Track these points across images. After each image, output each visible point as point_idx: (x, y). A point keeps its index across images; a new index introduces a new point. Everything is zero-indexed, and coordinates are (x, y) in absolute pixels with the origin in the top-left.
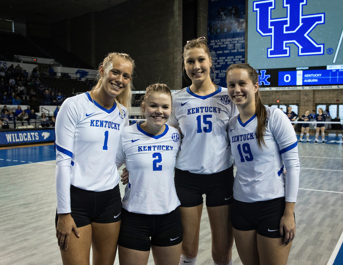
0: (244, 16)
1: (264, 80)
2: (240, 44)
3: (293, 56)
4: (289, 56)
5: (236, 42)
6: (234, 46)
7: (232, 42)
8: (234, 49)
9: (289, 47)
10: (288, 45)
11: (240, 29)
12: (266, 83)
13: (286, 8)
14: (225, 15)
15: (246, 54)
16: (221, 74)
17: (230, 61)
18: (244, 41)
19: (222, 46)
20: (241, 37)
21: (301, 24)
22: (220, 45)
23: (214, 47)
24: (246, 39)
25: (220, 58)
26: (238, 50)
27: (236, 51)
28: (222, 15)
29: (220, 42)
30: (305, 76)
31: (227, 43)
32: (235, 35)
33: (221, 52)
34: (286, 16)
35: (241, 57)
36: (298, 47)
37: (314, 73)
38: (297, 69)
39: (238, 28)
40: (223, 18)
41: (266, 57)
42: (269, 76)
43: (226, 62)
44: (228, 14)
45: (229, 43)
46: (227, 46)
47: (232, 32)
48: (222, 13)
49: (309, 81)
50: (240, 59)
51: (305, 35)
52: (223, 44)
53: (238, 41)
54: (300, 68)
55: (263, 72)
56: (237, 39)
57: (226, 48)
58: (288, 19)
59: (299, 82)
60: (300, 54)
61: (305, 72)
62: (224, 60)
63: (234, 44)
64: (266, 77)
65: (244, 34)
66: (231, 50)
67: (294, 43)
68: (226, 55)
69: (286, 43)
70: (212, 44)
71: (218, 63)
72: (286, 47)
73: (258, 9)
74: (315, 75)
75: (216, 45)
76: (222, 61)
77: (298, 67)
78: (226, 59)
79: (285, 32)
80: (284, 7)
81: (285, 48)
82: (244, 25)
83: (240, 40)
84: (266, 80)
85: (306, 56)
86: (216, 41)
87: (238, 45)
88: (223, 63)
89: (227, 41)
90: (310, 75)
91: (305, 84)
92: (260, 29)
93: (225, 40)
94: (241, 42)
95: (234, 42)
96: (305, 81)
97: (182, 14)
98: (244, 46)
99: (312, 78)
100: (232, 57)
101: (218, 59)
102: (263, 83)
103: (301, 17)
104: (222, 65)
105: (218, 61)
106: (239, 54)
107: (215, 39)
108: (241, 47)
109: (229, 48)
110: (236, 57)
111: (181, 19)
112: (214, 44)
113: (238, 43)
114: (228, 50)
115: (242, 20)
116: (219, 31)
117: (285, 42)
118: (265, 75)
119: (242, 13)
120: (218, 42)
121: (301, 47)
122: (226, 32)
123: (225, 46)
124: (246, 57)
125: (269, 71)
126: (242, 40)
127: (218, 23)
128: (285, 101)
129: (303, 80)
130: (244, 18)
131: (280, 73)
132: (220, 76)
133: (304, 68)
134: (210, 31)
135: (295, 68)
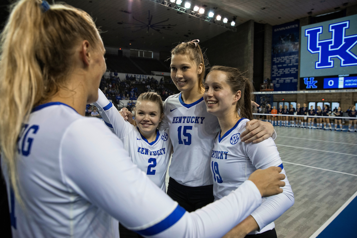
0: (298, 40)
1: (312, 84)
2: (295, 60)
3: (336, 67)
4: (333, 67)
5: (292, 58)
6: (291, 61)
7: (289, 59)
8: (290, 63)
9: (333, 60)
10: (332, 59)
11: (295, 49)
12: (314, 86)
13: (331, 32)
14: (284, 40)
15: (299, 66)
16: (281, 81)
17: (287, 72)
18: (298, 58)
19: (282, 61)
20: (295, 55)
21: (343, 43)
22: (280, 61)
23: (276, 62)
24: (299, 56)
25: (280, 70)
26: (293, 64)
27: (291, 64)
28: (282, 40)
29: (280, 58)
30: (346, 81)
31: (285, 59)
32: (291, 54)
33: (281, 66)
34: (331, 38)
35: (295, 68)
36: (341, 60)
37: (354, 79)
38: (339, 76)
39: (294, 48)
40: (282, 43)
41: (314, 68)
42: (317, 82)
43: (284, 73)
44: (287, 39)
45: (286, 59)
46: (285, 61)
47: (289, 51)
48: (282, 39)
49: (350, 85)
50: (294, 70)
51: (347, 51)
52: (283, 60)
53: (293, 58)
54: (342, 76)
55: (312, 79)
56: (293, 56)
57: (284, 63)
58: (333, 40)
59: (341, 85)
60: (342, 65)
61: (346, 78)
62: (283, 71)
63: (291, 60)
64: (314, 82)
65: (298, 53)
66: (288, 64)
67: (337, 57)
68: (284, 68)
69: (331, 58)
70: (274, 61)
71: (279, 73)
72: (331, 60)
73: (309, 35)
74: (355, 80)
75: (277, 61)
76: (282, 71)
77: (340, 75)
78: (284, 70)
79: (330, 50)
80: (329, 32)
81: (329, 61)
82: (298, 46)
83: (295, 57)
84: (314, 84)
85: (347, 67)
86: (277, 58)
87: (293, 61)
88: (282, 73)
89: (286, 58)
90: (350, 81)
91: (345, 88)
92: (310, 48)
93: (283, 57)
94: (296, 58)
95: (290, 59)
96: (346, 85)
97: (253, 41)
98: (298, 61)
99: (352, 83)
100: (289, 69)
101: (279, 70)
102: (311, 87)
103: (344, 38)
104: (282, 74)
105: (278, 72)
106: (294, 66)
107: (277, 57)
108: (296, 61)
109: (286, 63)
110: (292, 69)
111: (253, 44)
112: (276, 60)
113: (293, 59)
114: (285, 64)
115: (296, 43)
116: (279, 51)
117: (329, 57)
118: (313, 81)
119: (297, 38)
120: (279, 59)
121: (343, 60)
122: (285, 52)
123: (283, 61)
124: (299, 68)
125: (316, 78)
126: (296, 57)
127: (279, 46)
128: (328, 99)
129: (344, 84)
130: (298, 42)
131: (325, 80)
132: (279, 82)
133: (345, 76)
134: (273, 51)
135: (338, 75)
